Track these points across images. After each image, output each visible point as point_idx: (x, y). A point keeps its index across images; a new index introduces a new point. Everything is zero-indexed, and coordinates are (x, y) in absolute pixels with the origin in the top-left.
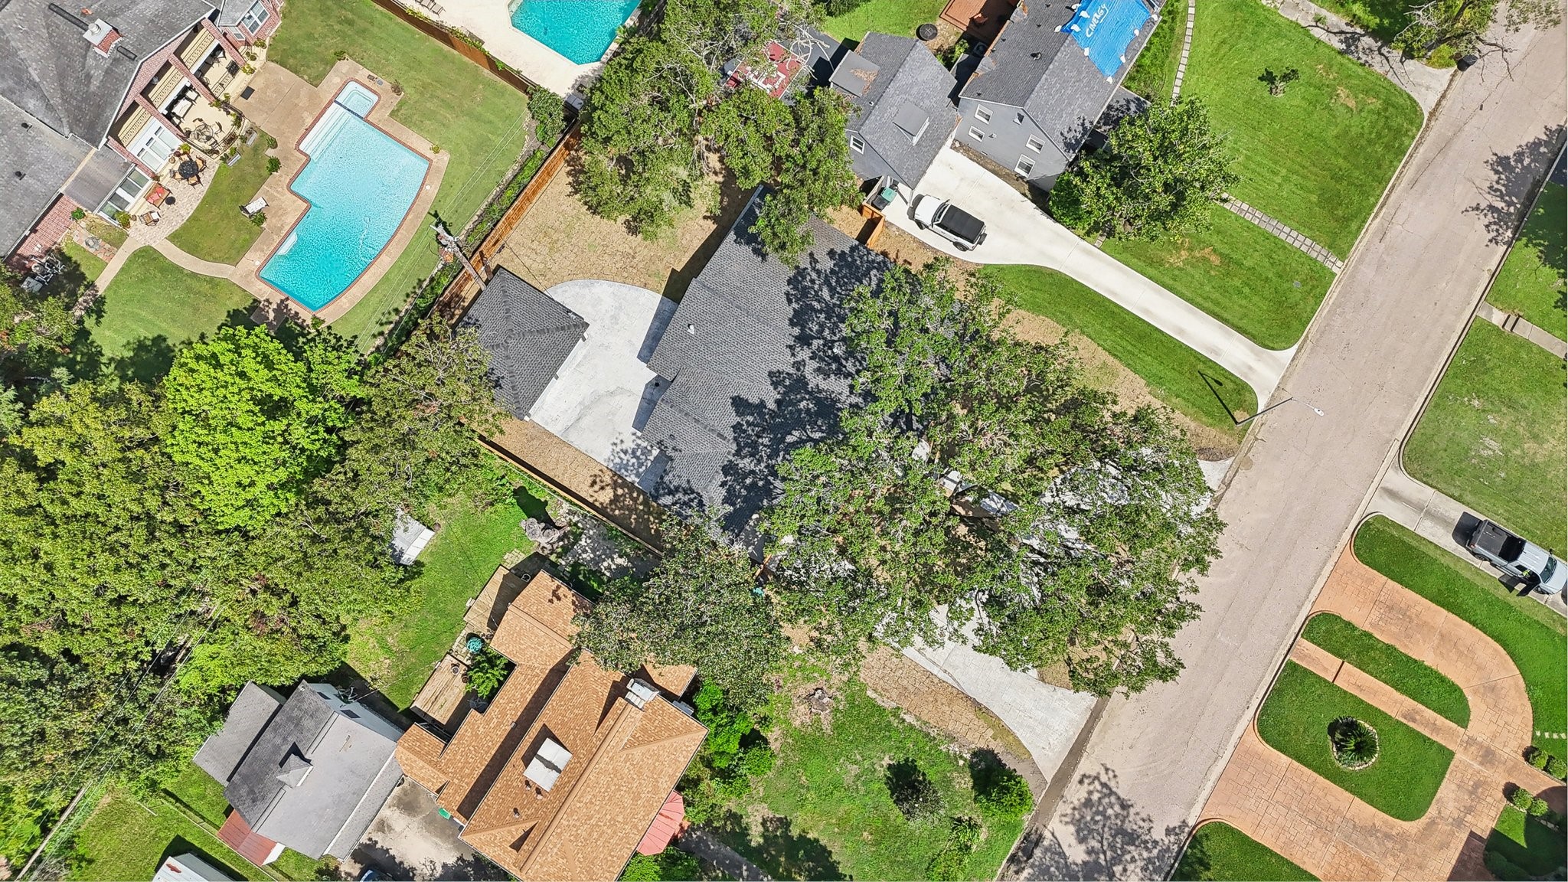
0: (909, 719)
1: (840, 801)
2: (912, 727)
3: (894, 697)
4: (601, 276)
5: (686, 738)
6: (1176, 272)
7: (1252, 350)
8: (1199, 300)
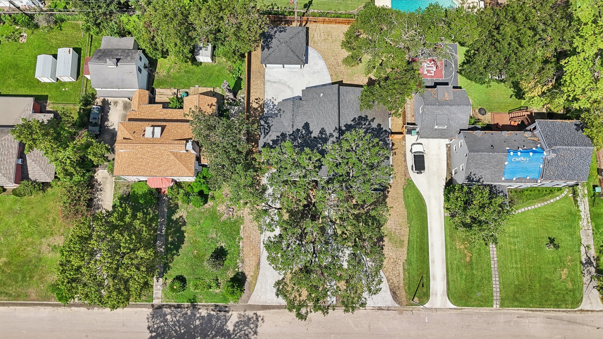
0: (241, 244)
1: (202, 237)
2: (239, 246)
3: (245, 235)
4: (326, 60)
5: (187, 170)
6: (454, 248)
7: (443, 292)
8: (449, 262)
